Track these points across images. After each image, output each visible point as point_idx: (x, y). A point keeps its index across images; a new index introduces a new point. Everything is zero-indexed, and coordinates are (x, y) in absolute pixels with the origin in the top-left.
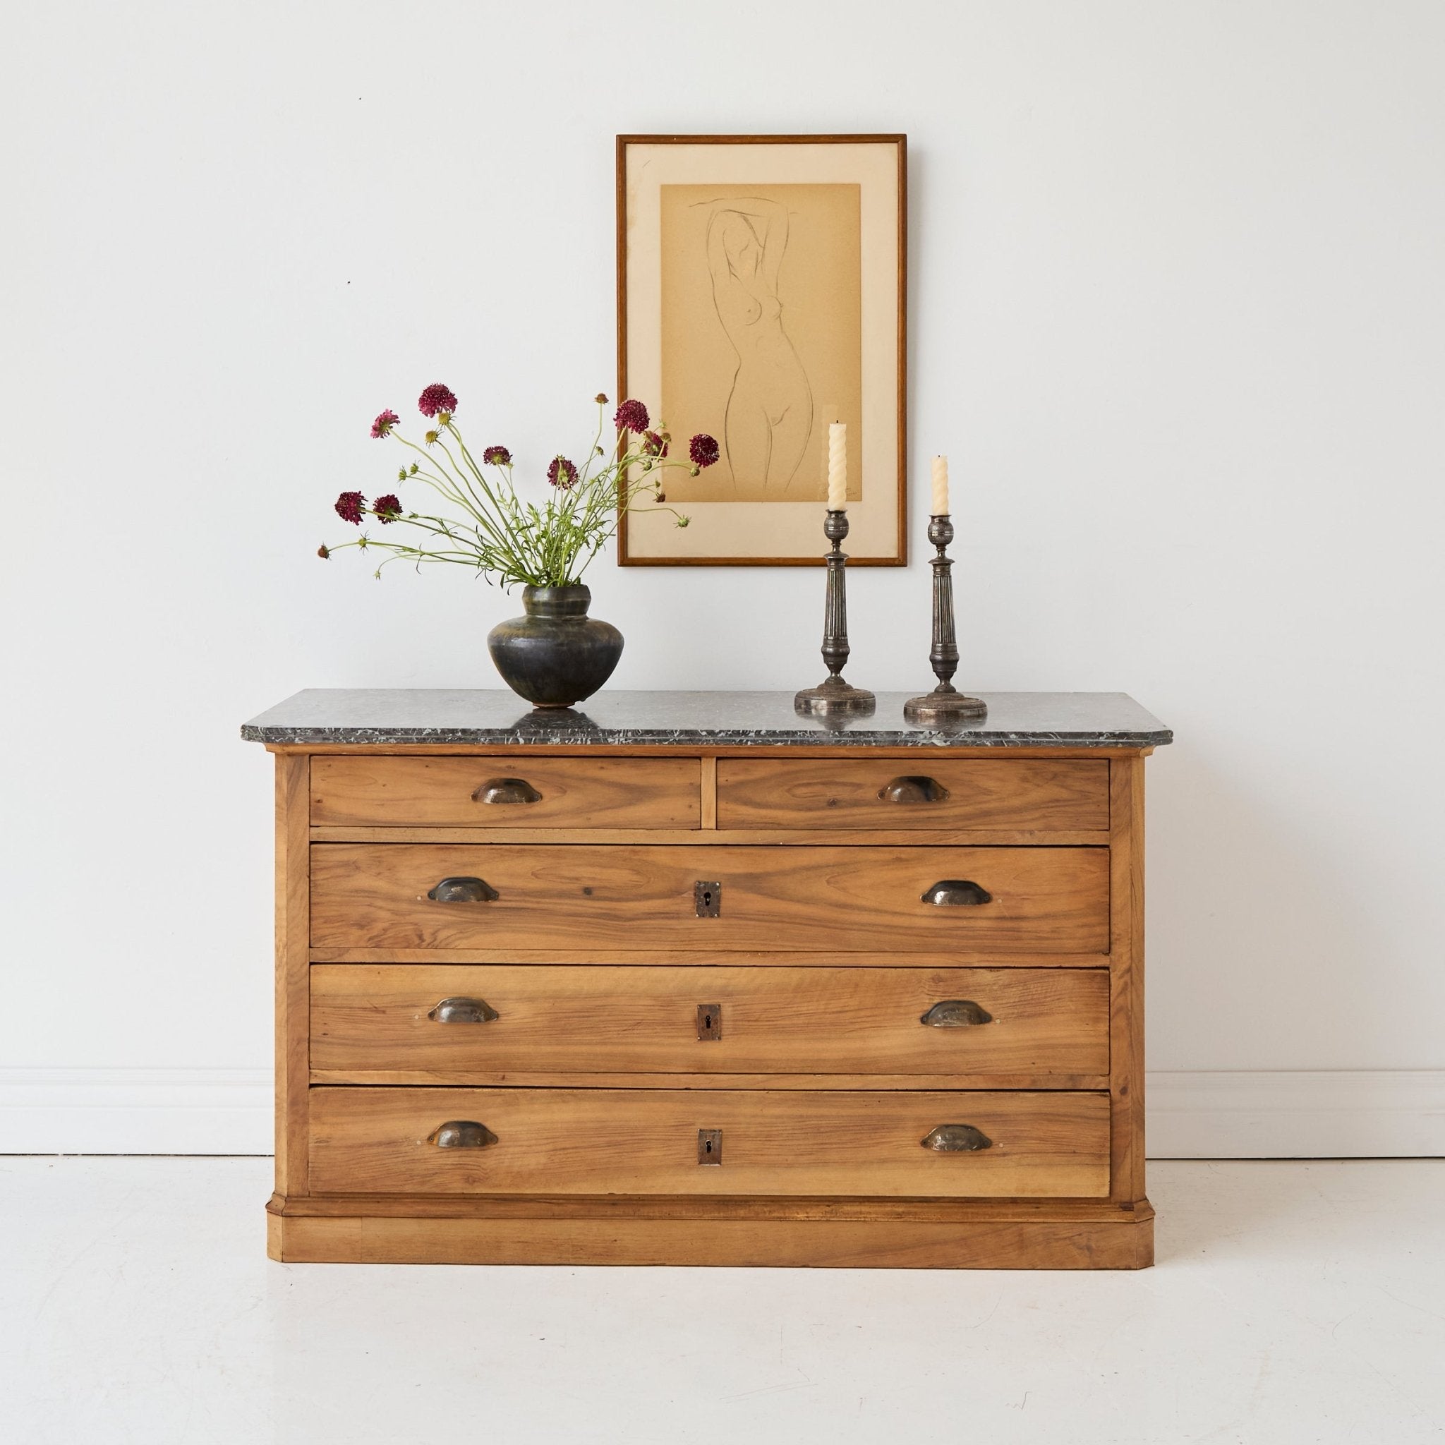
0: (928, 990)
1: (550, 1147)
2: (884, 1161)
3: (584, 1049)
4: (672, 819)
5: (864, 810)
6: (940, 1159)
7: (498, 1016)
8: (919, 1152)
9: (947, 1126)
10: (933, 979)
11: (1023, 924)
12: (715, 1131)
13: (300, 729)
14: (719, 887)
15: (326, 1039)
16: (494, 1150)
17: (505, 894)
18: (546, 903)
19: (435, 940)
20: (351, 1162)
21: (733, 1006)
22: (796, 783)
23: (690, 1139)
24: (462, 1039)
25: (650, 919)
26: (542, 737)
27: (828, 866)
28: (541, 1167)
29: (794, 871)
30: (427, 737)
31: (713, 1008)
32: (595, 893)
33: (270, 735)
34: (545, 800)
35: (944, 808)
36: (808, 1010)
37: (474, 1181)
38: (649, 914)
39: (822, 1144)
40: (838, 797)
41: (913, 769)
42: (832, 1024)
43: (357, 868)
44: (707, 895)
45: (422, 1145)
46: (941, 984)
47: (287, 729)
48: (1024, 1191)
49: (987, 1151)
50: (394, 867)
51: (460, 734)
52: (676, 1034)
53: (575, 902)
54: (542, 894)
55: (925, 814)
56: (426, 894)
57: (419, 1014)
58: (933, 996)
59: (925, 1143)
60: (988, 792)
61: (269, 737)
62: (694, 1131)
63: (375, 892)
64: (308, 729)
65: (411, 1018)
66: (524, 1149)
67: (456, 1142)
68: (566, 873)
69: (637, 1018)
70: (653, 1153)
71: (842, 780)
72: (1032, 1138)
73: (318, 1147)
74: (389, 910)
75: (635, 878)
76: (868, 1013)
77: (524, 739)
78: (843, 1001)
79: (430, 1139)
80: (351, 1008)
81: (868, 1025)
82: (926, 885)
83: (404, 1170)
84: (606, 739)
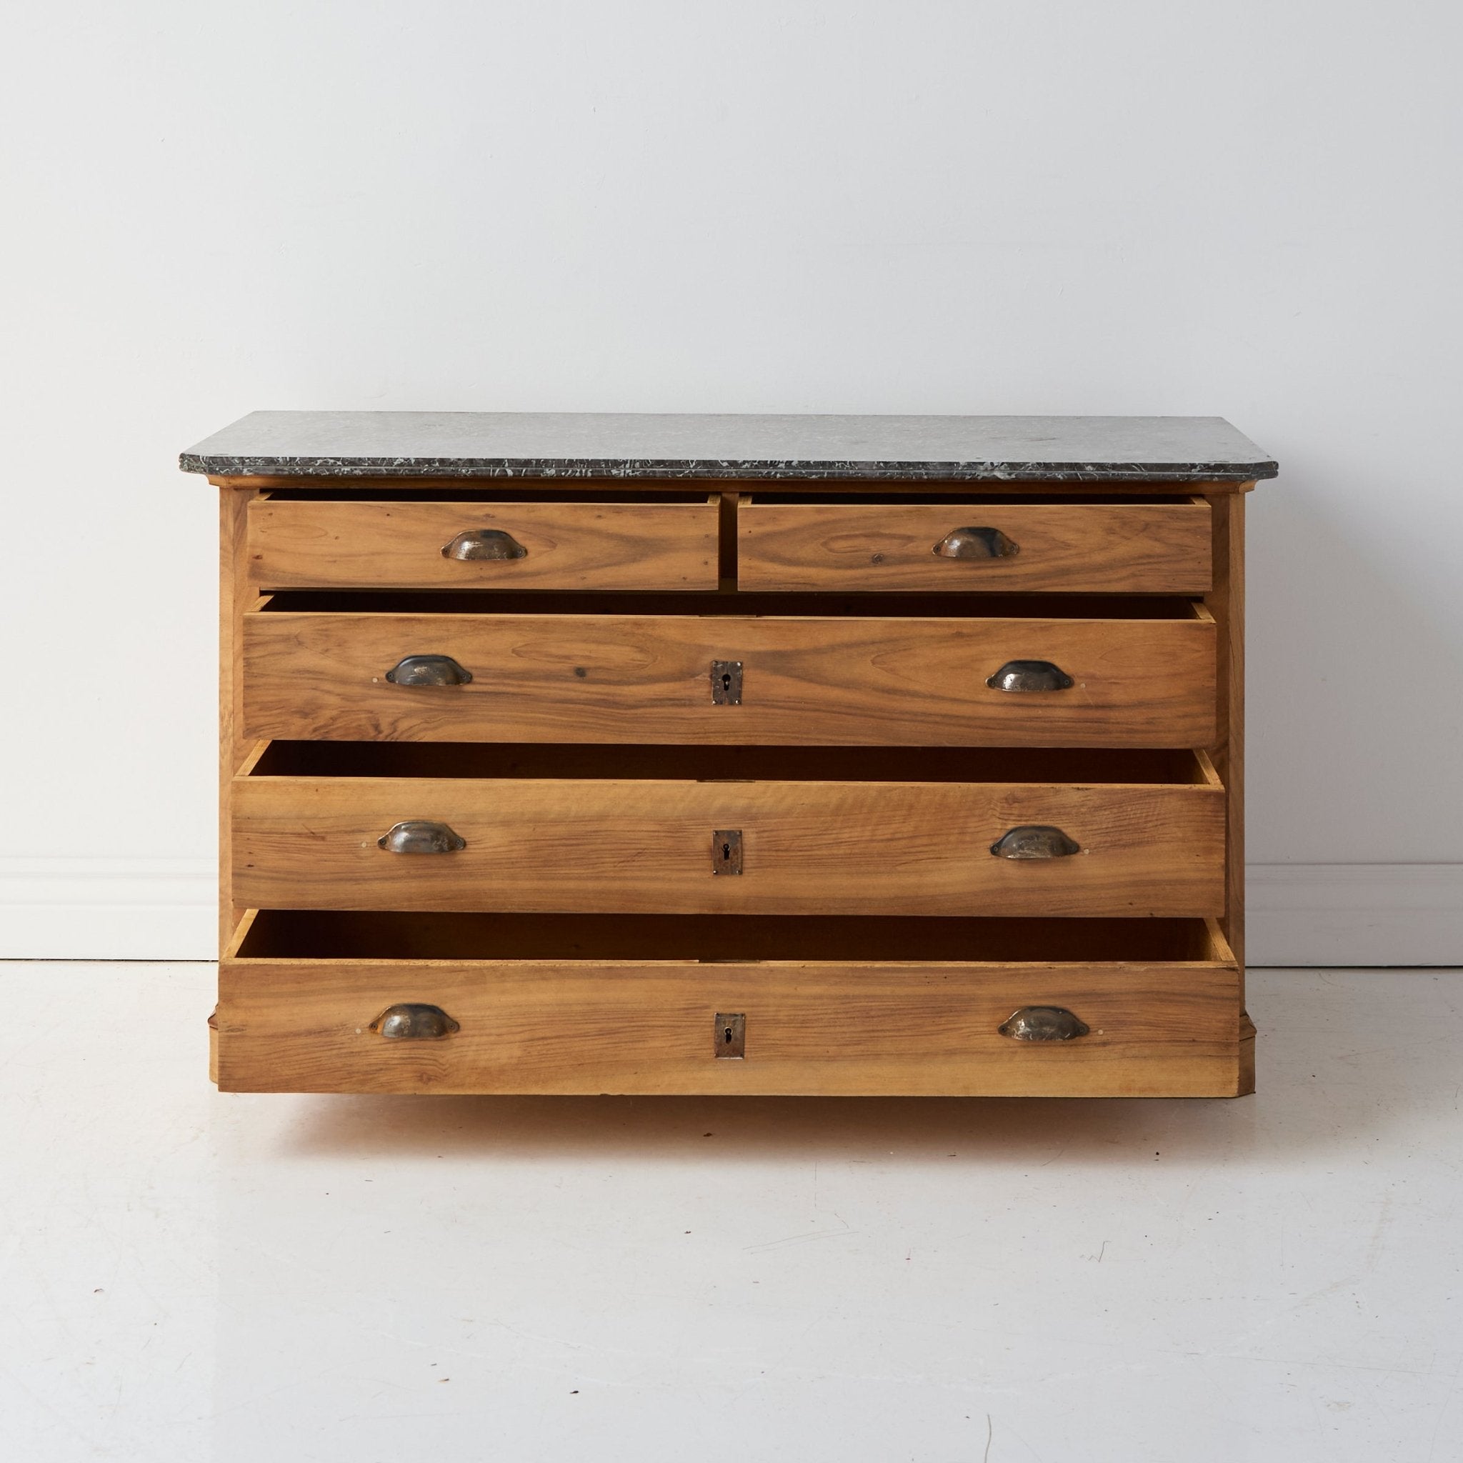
0: (1001, 814)
1: (526, 1036)
2: (950, 1053)
3: (572, 885)
4: (684, 578)
5: (917, 568)
6: (1023, 1049)
7: (465, 844)
8: (996, 1041)
9: (1032, 1008)
10: (1006, 799)
11: (1114, 715)
12: (736, 1015)
13: (249, 458)
14: (741, 668)
15: (251, 872)
16: (455, 1040)
17: (479, 676)
18: (531, 687)
19: (395, 731)
20: (273, 1056)
21: (757, 833)
22: (834, 535)
23: (704, 1026)
24: (420, 872)
25: (656, 706)
26: (534, 469)
27: (873, 643)
28: (514, 1061)
29: (832, 648)
30: (398, 468)
31: (732, 835)
32: (589, 675)
33: (214, 466)
34: (531, 555)
35: (1013, 565)
36: (850, 837)
37: (429, 1079)
38: (655, 700)
39: (873, 1031)
40: (885, 553)
41: (975, 518)
42: (880, 855)
43: (300, 643)
44: (726, 678)
45: (362, 1033)
46: (1016, 805)
47: (233, 458)
49: (1084, 1040)
50: (345, 642)
51: (437, 464)
52: (687, 867)
53: (565, 685)
54: (525, 675)
55: (990, 572)
56: (383, 676)
57: (366, 841)
58: (1006, 820)
59: (1004, 1030)
60: (1067, 546)
61: (212, 468)
62: (710, 1015)
63: (322, 673)
64: (259, 458)
65: (357, 846)
66: (492, 1038)
67: (406, 1032)
68: (554, 651)
69: (638, 846)
70: (657, 1044)
71: (887, 532)
72: (1141, 1024)
73: (230, 1037)
74: (339, 695)
75: (639, 656)
76: (925, 841)
77: (513, 471)
78: (894, 826)
79: (373, 1026)
80: (282, 833)
81: (925, 856)
82: (994, 666)
83: (339, 1065)
84: (610, 471)
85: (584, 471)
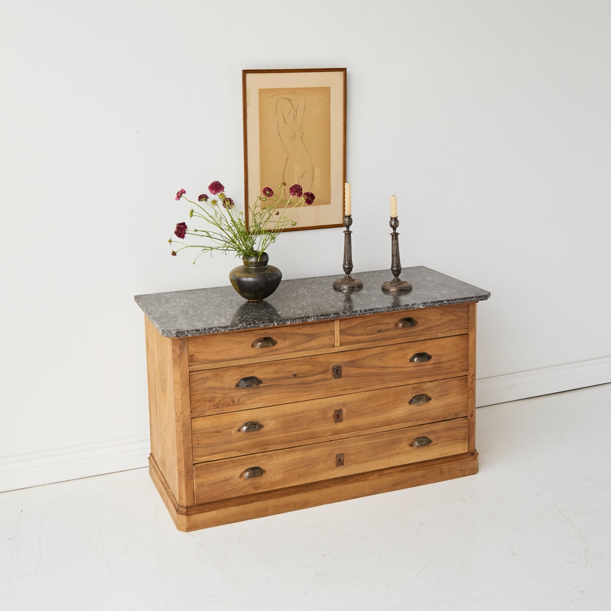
0: (411, 392)
1: (285, 470)
2: (397, 454)
3: (295, 433)
4: (325, 345)
5: (391, 332)
6: (415, 449)
7: (263, 426)
8: (409, 448)
9: (418, 438)
10: (412, 388)
11: (442, 365)
12: (341, 454)
13: (190, 331)
14: (341, 367)
15: (199, 446)
16: (264, 475)
17: (264, 381)
18: (281, 382)
19: (239, 402)
20: (212, 490)
21: (346, 409)
22: (367, 325)
23: (333, 459)
24: (251, 437)
25: (317, 382)
26: (284, 322)
27: (378, 354)
28: (281, 478)
29: (367, 357)
31: (340, 411)
32: (298, 376)
34: (278, 344)
35: (417, 328)
36: (372, 406)
37: (257, 488)
38: (317, 380)
39: (378, 452)
40: (381, 329)
41: (406, 315)
42: (380, 409)
43: (208, 379)
44: (337, 371)
45: (238, 478)
46: (415, 389)
48: (441, 455)
49: (430, 444)
50: (222, 377)
52: (327, 422)
53: (291, 380)
54: (278, 379)
55: (410, 331)
56: (235, 385)
57: (234, 431)
58: (412, 394)
59: (411, 445)
60: (430, 320)
62: (335, 455)
63: (215, 387)
65: (231, 432)
66: (275, 473)
67: (251, 476)
68: (287, 370)
69: (313, 418)
70: (320, 466)
71: (382, 322)
72: (444, 437)
73: (198, 487)
74: (221, 393)
75: (311, 368)
76: (392, 403)
78: (383, 401)
79: (241, 476)
80: (208, 433)
81: (392, 408)
82: (411, 356)
83: (231, 489)
84: (307, 320)
85: (299, 321)
